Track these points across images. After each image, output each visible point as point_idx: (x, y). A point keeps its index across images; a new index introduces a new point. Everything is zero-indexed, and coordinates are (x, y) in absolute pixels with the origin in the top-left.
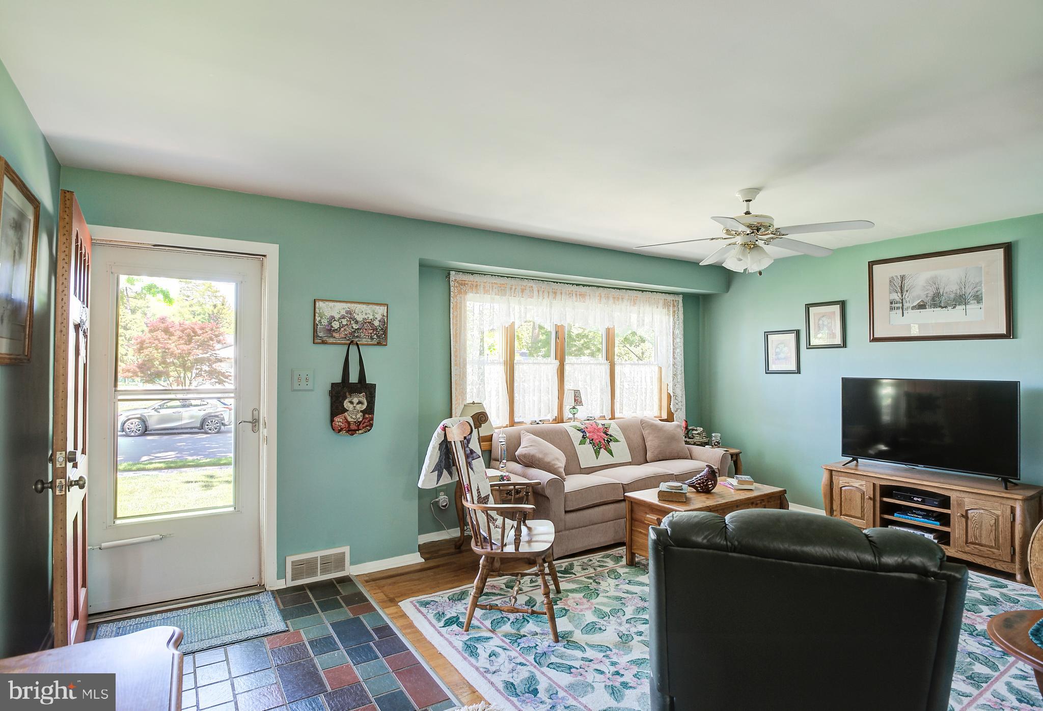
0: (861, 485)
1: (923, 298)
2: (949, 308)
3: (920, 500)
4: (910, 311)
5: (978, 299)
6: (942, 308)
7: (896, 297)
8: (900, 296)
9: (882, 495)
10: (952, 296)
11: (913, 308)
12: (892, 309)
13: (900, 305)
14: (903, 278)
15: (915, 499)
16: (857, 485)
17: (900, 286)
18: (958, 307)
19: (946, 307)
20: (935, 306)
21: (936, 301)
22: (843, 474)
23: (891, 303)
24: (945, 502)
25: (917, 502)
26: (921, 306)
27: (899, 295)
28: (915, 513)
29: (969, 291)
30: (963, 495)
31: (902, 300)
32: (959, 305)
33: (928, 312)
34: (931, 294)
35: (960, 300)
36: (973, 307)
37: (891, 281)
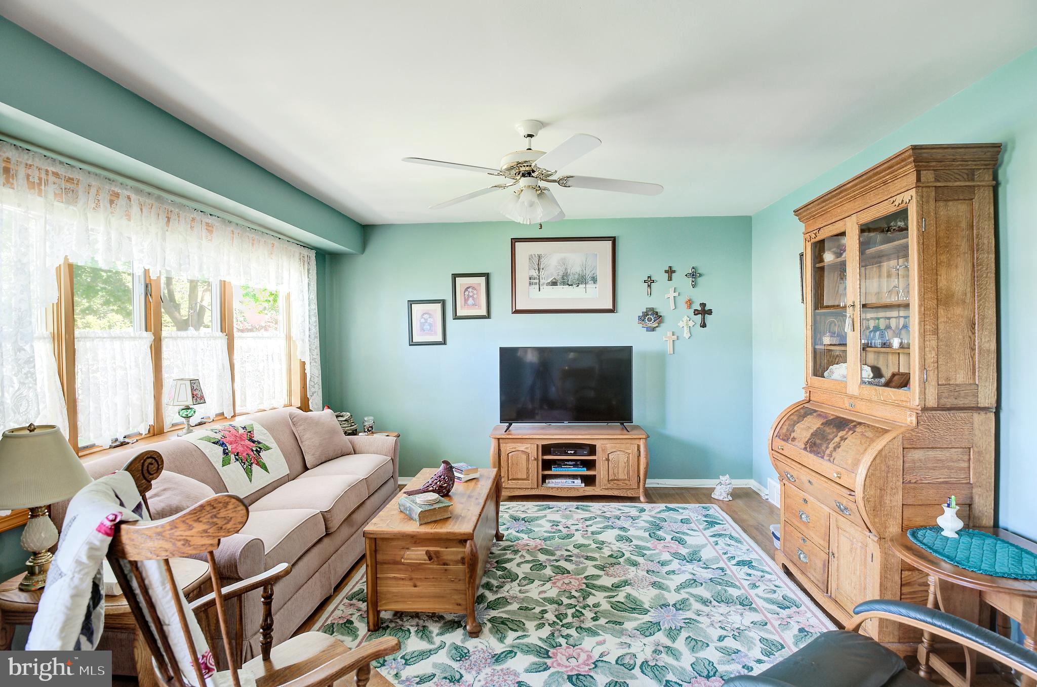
0: (527, 448)
1: (555, 276)
2: (575, 286)
3: (572, 452)
4: (545, 286)
5: (594, 280)
6: (569, 285)
7: (534, 273)
8: (537, 273)
9: (543, 454)
10: (576, 276)
11: (548, 284)
12: (530, 284)
13: (537, 281)
14: (539, 257)
15: (569, 452)
16: (522, 448)
17: (538, 263)
18: (580, 286)
19: (572, 285)
20: (564, 283)
21: (564, 280)
22: (509, 440)
23: (530, 279)
24: (592, 449)
25: (571, 455)
26: (554, 283)
27: (537, 271)
28: (567, 465)
29: (589, 274)
30: (605, 442)
31: (539, 276)
32: (581, 284)
33: (559, 288)
34: (561, 274)
35: (582, 280)
36: (590, 286)
37: (531, 258)
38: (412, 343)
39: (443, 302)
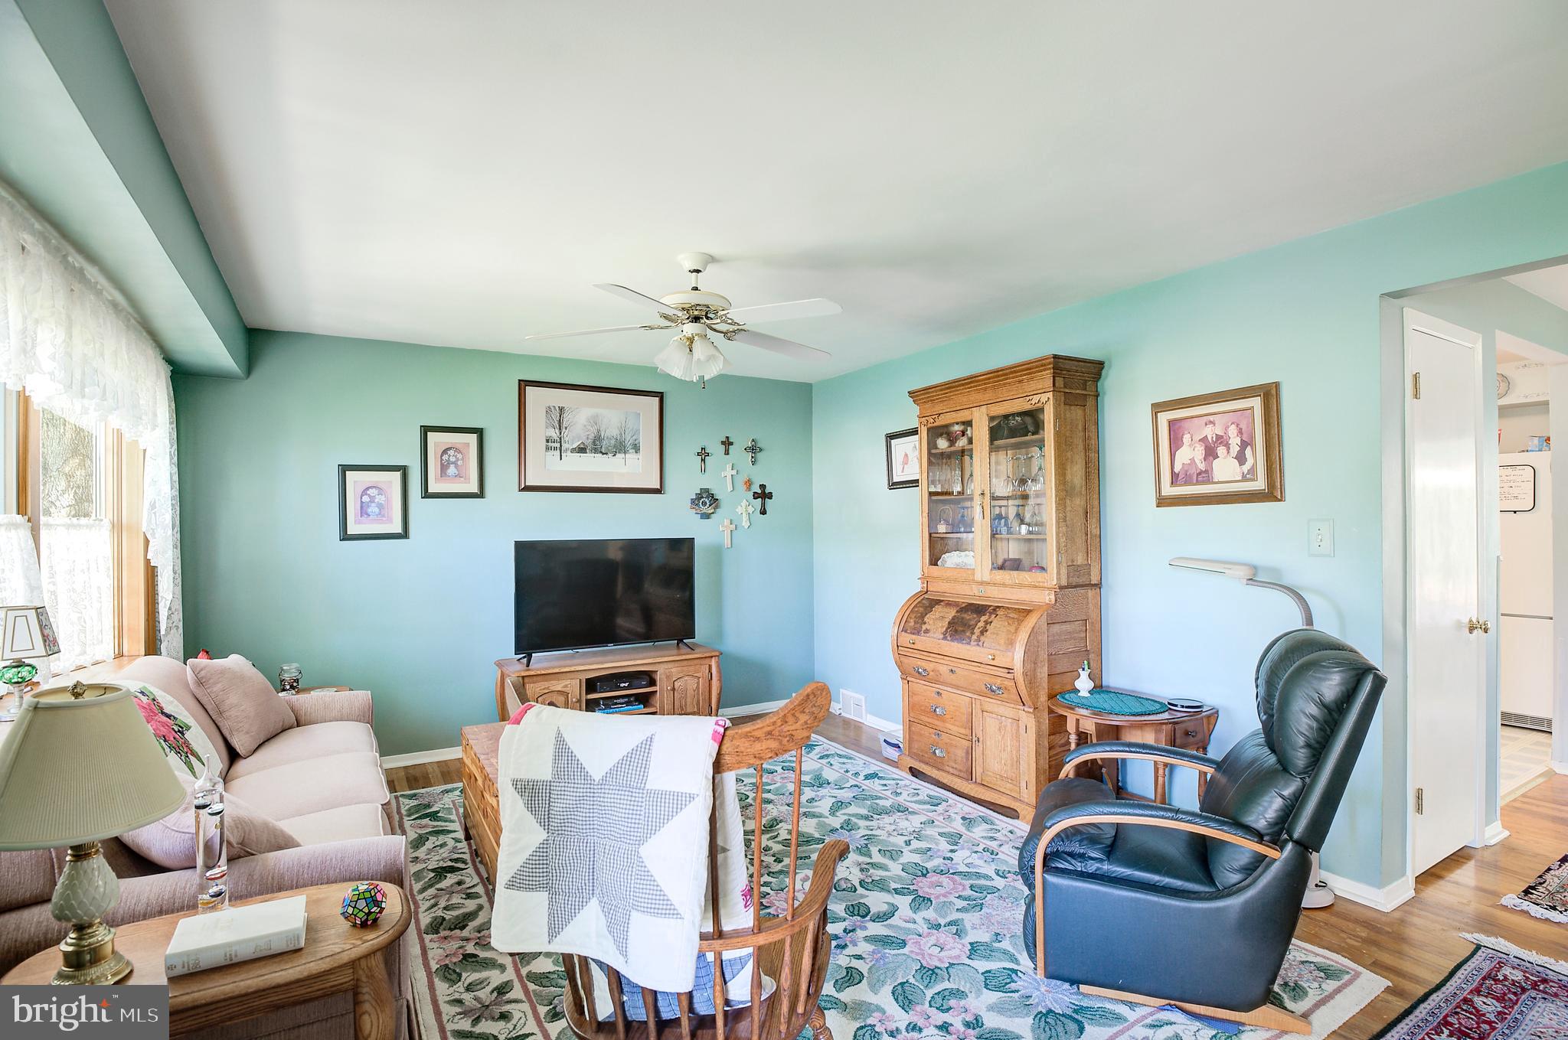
0: (566, 686)
1: (584, 439)
2: (610, 455)
3: (626, 685)
4: (569, 453)
5: (637, 448)
6: (603, 454)
7: (553, 433)
8: (558, 434)
9: (587, 693)
10: (613, 442)
11: (573, 451)
12: (548, 449)
13: (558, 445)
14: (561, 409)
15: (622, 685)
16: (559, 688)
17: (559, 417)
18: (618, 455)
19: (606, 454)
20: (596, 451)
21: (595, 446)
22: (539, 678)
23: (548, 441)
24: (649, 678)
25: (625, 688)
26: (582, 450)
27: (557, 431)
28: (616, 704)
29: (629, 440)
30: (670, 665)
31: (560, 439)
32: (619, 453)
33: (588, 457)
34: (592, 436)
35: (620, 448)
36: (631, 456)
37: (549, 410)
38: (345, 537)
39: (404, 470)
